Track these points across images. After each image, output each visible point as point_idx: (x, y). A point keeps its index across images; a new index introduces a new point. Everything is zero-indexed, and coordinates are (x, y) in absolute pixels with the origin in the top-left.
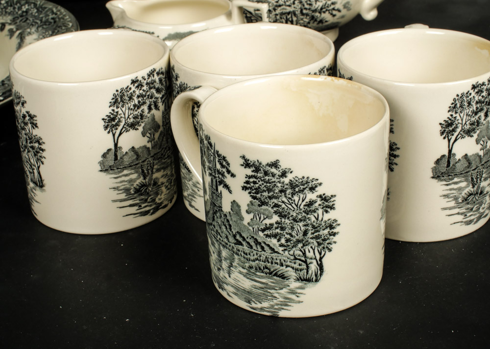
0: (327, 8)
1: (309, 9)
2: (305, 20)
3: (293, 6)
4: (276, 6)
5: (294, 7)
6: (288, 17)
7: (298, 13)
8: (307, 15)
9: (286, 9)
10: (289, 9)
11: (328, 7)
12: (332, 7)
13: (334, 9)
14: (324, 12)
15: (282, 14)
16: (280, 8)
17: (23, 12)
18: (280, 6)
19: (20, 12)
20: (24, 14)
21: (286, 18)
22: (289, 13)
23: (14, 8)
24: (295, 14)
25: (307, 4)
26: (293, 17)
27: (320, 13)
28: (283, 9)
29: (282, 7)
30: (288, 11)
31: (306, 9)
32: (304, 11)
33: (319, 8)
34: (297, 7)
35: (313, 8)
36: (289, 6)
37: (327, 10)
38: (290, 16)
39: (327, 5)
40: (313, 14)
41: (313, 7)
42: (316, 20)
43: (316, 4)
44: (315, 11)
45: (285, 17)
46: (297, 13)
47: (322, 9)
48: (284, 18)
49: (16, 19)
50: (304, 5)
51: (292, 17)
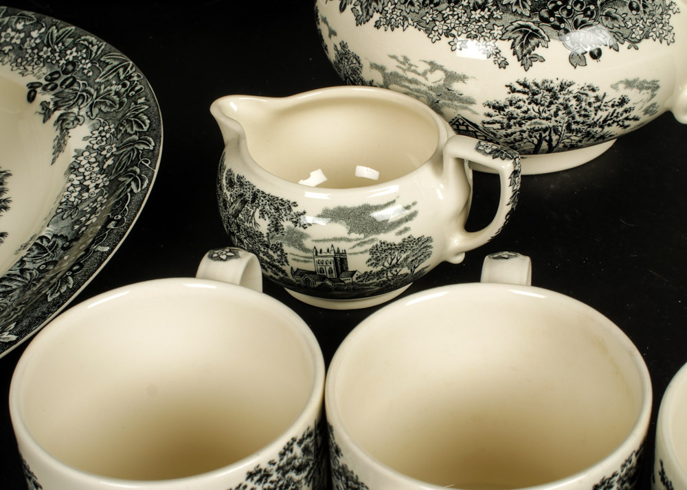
0: (615, 119)
1: (583, 123)
2: (573, 138)
3: (553, 118)
4: (524, 118)
5: (556, 121)
6: (544, 135)
7: (562, 128)
8: (578, 131)
9: (540, 124)
10: (545, 124)
11: (617, 117)
12: (625, 115)
13: (627, 119)
14: (609, 125)
15: (533, 130)
16: (529, 122)
17: (68, 63)
18: (530, 119)
19: (63, 62)
20: (70, 68)
21: (541, 135)
22: (545, 130)
23: (53, 51)
24: (556, 131)
25: (580, 116)
26: (553, 134)
27: (602, 127)
28: (535, 123)
29: (533, 121)
30: (544, 126)
31: (577, 123)
32: (574, 127)
33: (601, 120)
34: (562, 121)
35: (590, 121)
36: (547, 119)
37: (614, 122)
38: (547, 133)
39: (615, 115)
40: (588, 129)
41: (591, 119)
42: (593, 137)
43: (596, 114)
44: (594, 125)
45: (538, 136)
46: (560, 129)
47: (605, 121)
48: (535, 137)
49: (56, 76)
50: (573, 118)
51: (550, 135)
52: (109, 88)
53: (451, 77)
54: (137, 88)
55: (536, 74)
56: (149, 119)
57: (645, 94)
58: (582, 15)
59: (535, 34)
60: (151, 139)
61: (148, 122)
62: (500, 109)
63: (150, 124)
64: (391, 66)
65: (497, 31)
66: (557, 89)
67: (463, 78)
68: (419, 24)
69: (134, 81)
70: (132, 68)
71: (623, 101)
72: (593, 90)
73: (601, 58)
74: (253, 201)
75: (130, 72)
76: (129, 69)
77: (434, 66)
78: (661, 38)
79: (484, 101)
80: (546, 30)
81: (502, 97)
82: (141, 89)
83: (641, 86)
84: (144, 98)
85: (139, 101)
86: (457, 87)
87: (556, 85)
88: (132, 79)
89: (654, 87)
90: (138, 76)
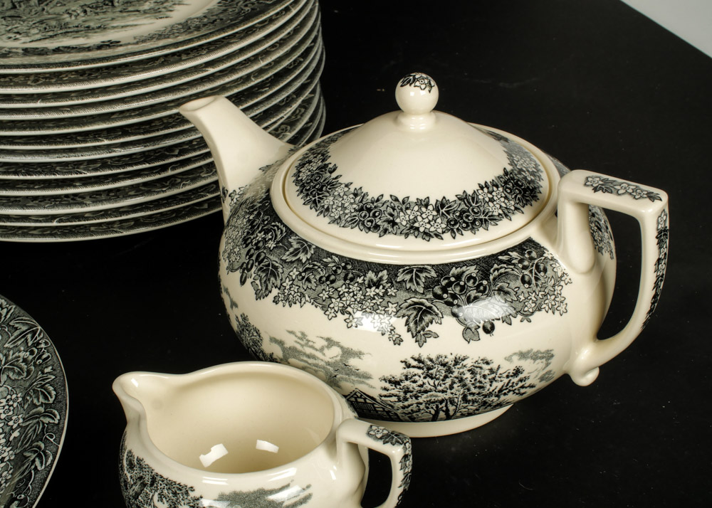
0: (511, 388)
1: (479, 394)
2: (469, 407)
3: (449, 391)
4: (420, 392)
5: (452, 393)
6: (440, 406)
7: (458, 400)
8: (474, 401)
9: (436, 396)
10: (441, 396)
11: (512, 386)
12: (520, 384)
13: (523, 387)
14: (505, 394)
15: (429, 402)
16: (425, 395)
18: (426, 392)
21: (437, 407)
22: (441, 402)
24: (452, 402)
25: (475, 387)
26: (449, 405)
27: (498, 396)
28: (431, 396)
29: (429, 394)
30: (440, 399)
31: (473, 394)
32: (470, 398)
33: (497, 390)
34: (457, 393)
35: (485, 392)
36: (443, 391)
37: (510, 391)
38: (444, 404)
39: (510, 384)
40: (485, 399)
41: (486, 390)
42: (490, 405)
43: (491, 385)
44: (490, 394)
45: (434, 407)
46: (456, 400)
47: (500, 391)
48: (432, 408)
50: (469, 390)
51: (446, 406)
52: (17, 354)
53: (347, 353)
54: (44, 356)
55: (431, 350)
56: (55, 390)
57: (540, 364)
58: (475, 291)
59: (428, 311)
60: (56, 412)
61: (54, 393)
62: (396, 383)
63: (56, 396)
64: (290, 341)
65: (392, 308)
66: (451, 363)
67: (359, 354)
68: (315, 301)
69: (42, 348)
70: (39, 335)
71: (517, 372)
72: (487, 363)
73: (494, 332)
74: (152, 485)
75: (38, 339)
76: (37, 335)
77: (330, 343)
78: (553, 309)
79: (381, 376)
80: (439, 306)
81: (398, 371)
82: (48, 357)
83: (535, 356)
84: (51, 368)
85: (46, 370)
86: (353, 362)
87: (450, 360)
88: (40, 347)
89: (548, 356)
90: (46, 343)
